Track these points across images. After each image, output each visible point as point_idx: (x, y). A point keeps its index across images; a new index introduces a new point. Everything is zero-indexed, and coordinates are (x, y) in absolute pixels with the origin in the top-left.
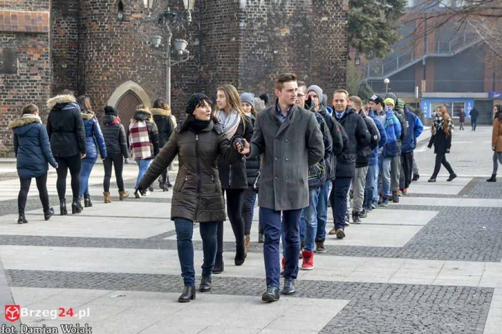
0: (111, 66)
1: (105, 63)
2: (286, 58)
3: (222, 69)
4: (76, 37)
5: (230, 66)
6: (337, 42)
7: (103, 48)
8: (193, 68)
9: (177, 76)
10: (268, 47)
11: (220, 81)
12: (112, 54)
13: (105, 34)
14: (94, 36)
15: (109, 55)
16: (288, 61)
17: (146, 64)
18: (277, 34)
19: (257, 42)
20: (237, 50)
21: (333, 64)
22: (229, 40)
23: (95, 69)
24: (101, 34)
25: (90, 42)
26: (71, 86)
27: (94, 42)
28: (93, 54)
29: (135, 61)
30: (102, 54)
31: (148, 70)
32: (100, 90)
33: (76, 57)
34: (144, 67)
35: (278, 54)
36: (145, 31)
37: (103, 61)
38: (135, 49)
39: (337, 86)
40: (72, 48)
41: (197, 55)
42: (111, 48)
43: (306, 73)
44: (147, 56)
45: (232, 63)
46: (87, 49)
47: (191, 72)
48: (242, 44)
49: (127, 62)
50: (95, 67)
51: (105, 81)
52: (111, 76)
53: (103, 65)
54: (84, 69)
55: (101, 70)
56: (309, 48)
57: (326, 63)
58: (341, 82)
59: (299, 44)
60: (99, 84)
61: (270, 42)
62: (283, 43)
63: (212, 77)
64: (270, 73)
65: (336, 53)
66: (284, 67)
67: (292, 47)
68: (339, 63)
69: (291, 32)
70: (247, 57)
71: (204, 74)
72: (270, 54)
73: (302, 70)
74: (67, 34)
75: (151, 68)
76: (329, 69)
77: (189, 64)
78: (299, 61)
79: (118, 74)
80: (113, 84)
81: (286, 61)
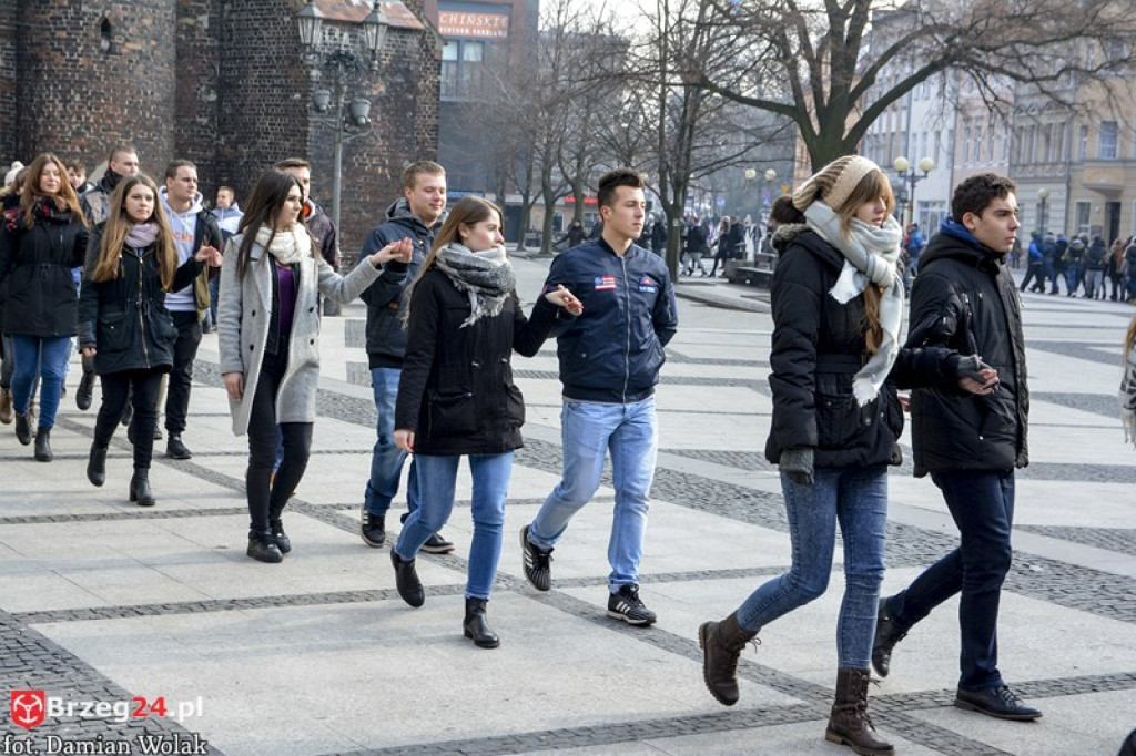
0: (88, 129)
1: (76, 122)
2: (378, 132)
5: (287, 140)
6: (425, 108)
7: (73, 97)
8: (205, 139)
9: (180, 151)
11: (265, 162)
12: (90, 108)
13: (77, 75)
14: (57, 76)
15: (85, 109)
16: (382, 137)
17: (147, 129)
18: (367, 93)
20: (304, 114)
22: (286, 97)
23: (58, 132)
24: (70, 74)
25: (48, 86)
27: (56, 86)
28: (55, 107)
29: (129, 122)
30: (71, 107)
31: (150, 139)
33: (13, 109)
34: (143, 134)
36: (146, 73)
37: (74, 119)
38: (130, 102)
40: (6, 93)
41: (213, 117)
42: (89, 98)
43: (406, 158)
44: (148, 116)
45: (293, 135)
46: (40, 96)
47: (202, 146)
49: (116, 124)
50: (58, 129)
51: (76, 153)
52: (88, 146)
53: (74, 127)
54: (35, 131)
55: (70, 134)
56: (413, 116)
59: (398, 110)
62: (375, 108)
64: (354, 155)
65: (424, 126)
66: (375, 146)
67: (388, 114)
69: (387, 90)
70: (320, 127)
71: (228, 149)
75: (154, 135)
77: (199, 132)
78: (397, 137)
79: (101, 143)
80: (91, 159)
81: (379, 136)
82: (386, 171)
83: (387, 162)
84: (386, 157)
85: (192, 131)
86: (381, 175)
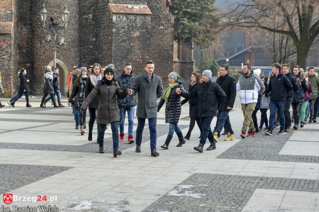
0: (47, 51)
1: (44, 49)
2: (137, 48)
3: (105, 53)
4: (31, 36)
5: (108, 51)
6: (168, 39)
7: (43, 42)
8: (92, 53)
9: (84, 56)
10: (128, 41)
13: (44, 35)
14: (39, 36)
15: (46, 45)
17: (65, 50)
18: (133, 35)
19: (122, 39)
20: (111, 43)
21: (166, 51)
22: (108, 38)
23: (39, 52)
24: (42, 35)
25: (36, 39)
26: (28, 61)
27: (38, 39)
28: (38, 45)
29: (59, 48)
30: (42, 45)
31: (66, 53)
32: (42, 63)
33: (30, 46)
34: (64, 52)
35: (133, 45)
37: (43, 48)
39: (168, 62)
40: (28, 42)
41: (94, 45)
43: (147, 56)
44: (66, 46)
45: (109, 50)
46: (35, 42)
47: (91, 55)
48: (114, 40)
50: (39, 51)
51: (44, 59)
52: (47, 56)
53: (43, 51)
54: (34, 53)
55: (42, 53)
56: (149, 42)
57: (162, 50)
58: (170, 60)
59: (144, 40)
60: (41, 60)
61: (129, 39)
62: (136, 40)
63: (101, 57)
64: (129, 55)
65: (168, 45)
66: (136, 52)
67: (140, 42)
68: (169, 50)
69: (140, 34)
70: (116, 47)
71: (98, 55)
72: (129, 46)
73: (145, 54)
74: (26, 34)
75: (68, 52)
76: (164, 53)
77: (90, 50)
78: (144, 49)
79: (51, 55)
80: (48, 60)
81: (137, 49)
82: (140, 60)
83: (141, 57)
84: (140, 55)
85: (88, 50)
86: (138, 61)
